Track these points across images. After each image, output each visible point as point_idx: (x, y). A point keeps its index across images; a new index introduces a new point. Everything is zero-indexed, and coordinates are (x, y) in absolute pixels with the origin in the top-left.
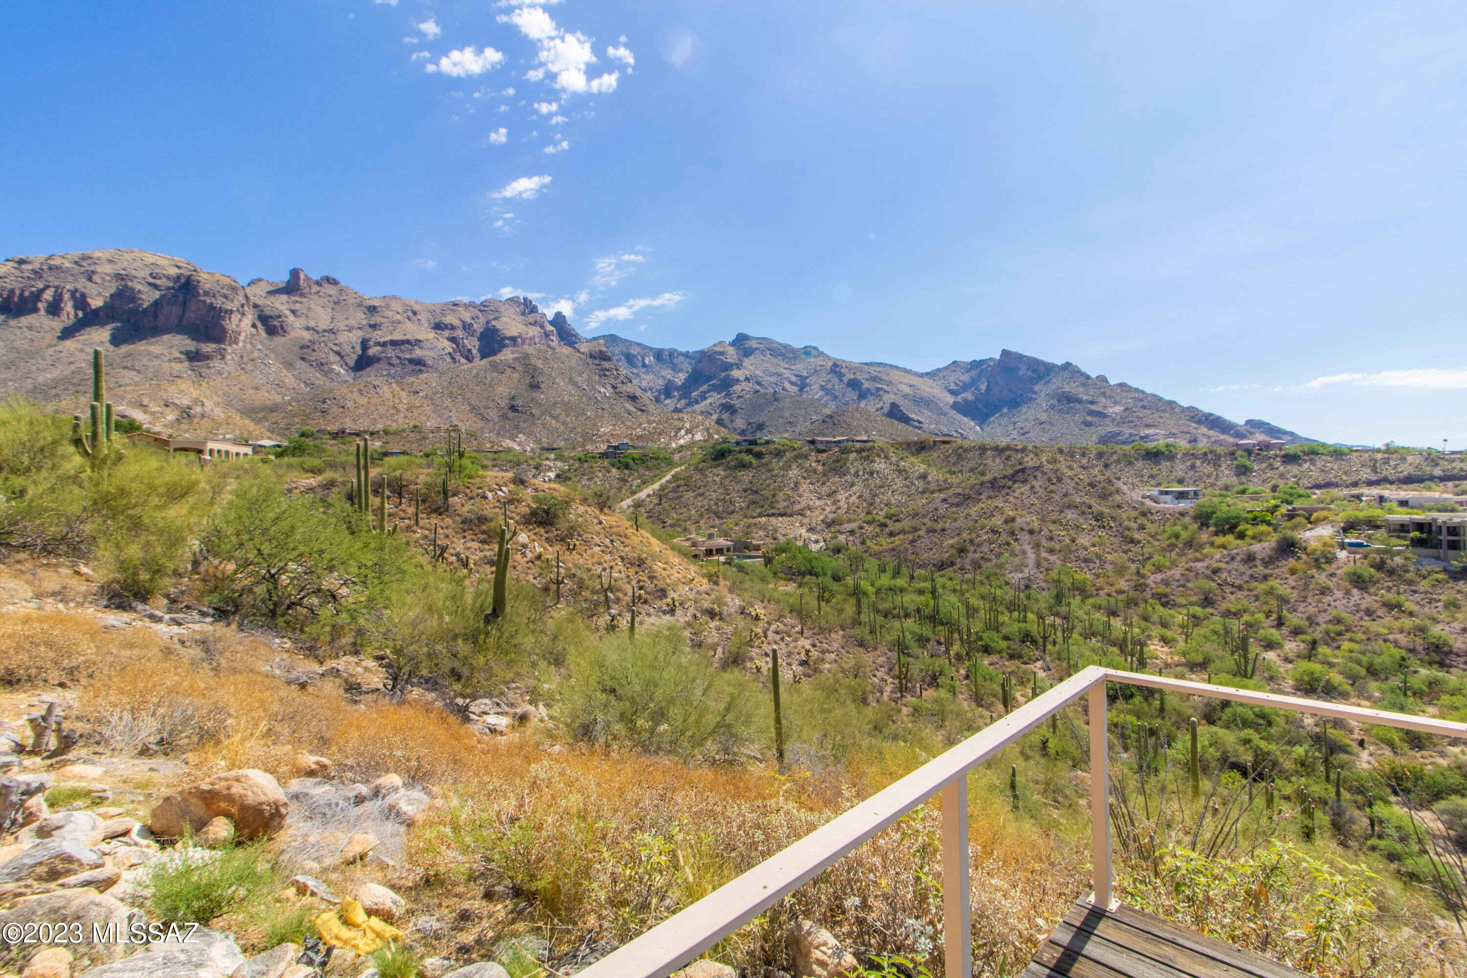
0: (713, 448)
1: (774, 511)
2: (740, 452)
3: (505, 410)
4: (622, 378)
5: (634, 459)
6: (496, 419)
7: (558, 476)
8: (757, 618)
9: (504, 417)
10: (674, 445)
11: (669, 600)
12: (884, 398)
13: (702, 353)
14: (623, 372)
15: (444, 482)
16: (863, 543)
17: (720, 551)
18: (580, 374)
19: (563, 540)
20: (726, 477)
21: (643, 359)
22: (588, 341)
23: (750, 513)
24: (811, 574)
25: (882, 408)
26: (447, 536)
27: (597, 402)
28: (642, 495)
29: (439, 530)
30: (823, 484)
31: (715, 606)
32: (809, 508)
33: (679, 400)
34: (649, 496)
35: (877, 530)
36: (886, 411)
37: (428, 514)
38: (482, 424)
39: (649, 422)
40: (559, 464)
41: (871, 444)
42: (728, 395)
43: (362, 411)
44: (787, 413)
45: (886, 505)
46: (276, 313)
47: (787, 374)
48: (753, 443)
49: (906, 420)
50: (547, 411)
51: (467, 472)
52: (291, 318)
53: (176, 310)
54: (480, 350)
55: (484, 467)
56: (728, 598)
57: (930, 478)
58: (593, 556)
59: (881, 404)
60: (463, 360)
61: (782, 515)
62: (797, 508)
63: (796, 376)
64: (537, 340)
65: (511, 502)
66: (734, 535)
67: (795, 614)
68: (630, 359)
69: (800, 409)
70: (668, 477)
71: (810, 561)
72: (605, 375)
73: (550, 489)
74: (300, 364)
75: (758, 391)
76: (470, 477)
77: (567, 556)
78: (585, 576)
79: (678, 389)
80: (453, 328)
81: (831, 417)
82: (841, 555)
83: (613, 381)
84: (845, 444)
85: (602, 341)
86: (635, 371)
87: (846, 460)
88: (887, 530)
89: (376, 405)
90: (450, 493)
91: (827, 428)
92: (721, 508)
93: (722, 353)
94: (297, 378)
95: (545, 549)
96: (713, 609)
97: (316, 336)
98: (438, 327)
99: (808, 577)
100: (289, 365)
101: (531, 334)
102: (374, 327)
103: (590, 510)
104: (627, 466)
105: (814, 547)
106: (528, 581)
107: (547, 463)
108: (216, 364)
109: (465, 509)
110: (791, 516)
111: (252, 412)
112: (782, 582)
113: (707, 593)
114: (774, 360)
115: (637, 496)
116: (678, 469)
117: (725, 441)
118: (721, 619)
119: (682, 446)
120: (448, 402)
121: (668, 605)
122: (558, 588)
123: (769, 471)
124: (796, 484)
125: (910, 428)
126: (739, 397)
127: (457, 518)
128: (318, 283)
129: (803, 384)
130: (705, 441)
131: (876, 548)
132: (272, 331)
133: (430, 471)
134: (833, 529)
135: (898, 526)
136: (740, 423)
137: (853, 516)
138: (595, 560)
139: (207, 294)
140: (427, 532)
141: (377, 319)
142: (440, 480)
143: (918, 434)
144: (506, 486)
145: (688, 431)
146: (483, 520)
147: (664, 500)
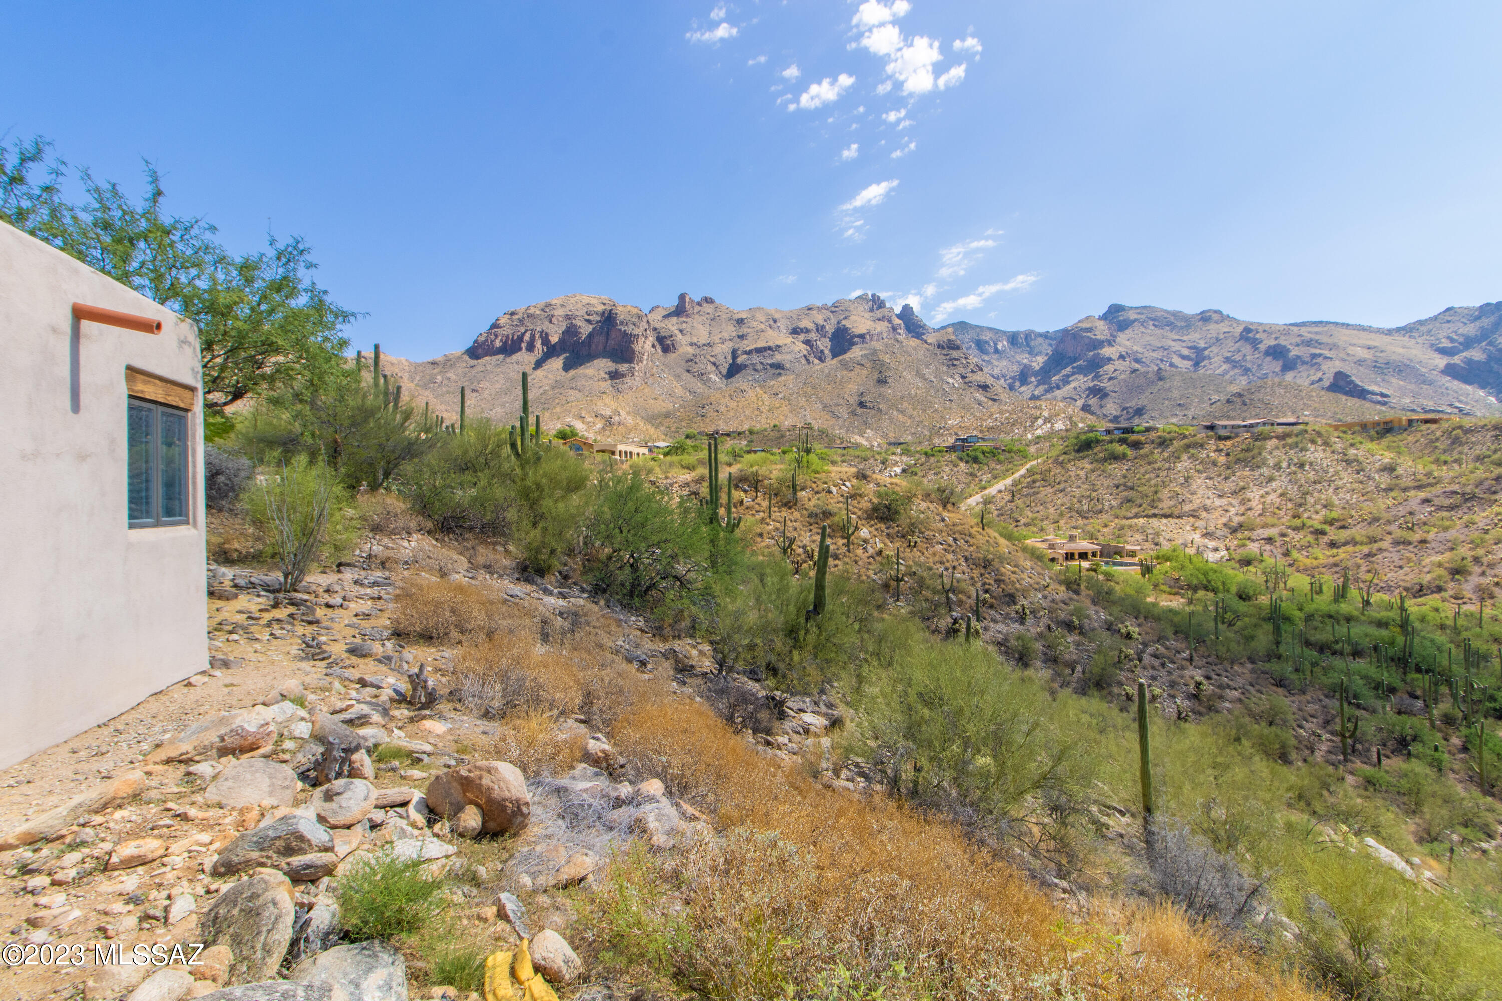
0: (1076, 438)
1: (1156, 511)
2: (1111, 442)
3: (855, 407)
4: (972, 367)
5: (983, 453)
6: (846, 416)
7: (904, 471)
8: (1128, 636)
9: (853, 413)
10: (1029, 436)
11: (1018, 607)
12: (1324, 367)
13: (1065, 332)
14: (973, 360)
15: (793, 477)
16: (1287, 554)
17: (1083, 556)
18: (927, 366)
19: (903, 536)
20: (1093, 471)
21: (996, 345)
22: (935, 331)
23: (1123, 512)
24: (1206, 588)
25: (1320, 380)
26: (795, 529)
27: (945, 393)
28: (992, 491)
29: (788, 523)
30: (1226, 479)
31: (1075, 619)
32: (1206, 509)
33: (1037, 387)
34: (1000, 492)
35: (1310, 538)
36: (1326, 384)
37: (779, 507)
38: (832, 421)
39: (1001, 413)
40: (905, 459)
41: (1301, 427)
42: (1097, 377)
43: (732, 414)
44: (1175, 394)
45: (1325, 506)
46: (669, 334)
47: (1176, 346)
48: (1129, 431)
49: (1361, 394)
50: (894, 406)
51: (813, 467)
52: (680, 336)
53: (602, 339)
54: (831, 351)
55: (833, 463)
56: (1092, 611)
57: (1400, 471)
58: (934, 554)
59: (1319, 375)
60: (816, 361)
61: (1166, 516)
62: (1187, 507)
63: (1190, 348)
64: (885, 335)
65: (853, 497)
66: (1101, 538)
67: (1181, 636)
68: (980, 345)
69: (1195, 388)
70: (1023, 472)
71: (1205, 574)
72: (954, 365)
73: (891, 484)
74: (687, 376)
75: (1135, 371)
76: (816, 472)
77: (908, 553)
78: (925, 574)
79: (1036, 374)
80: (807, 331)
81: (1240, 395)
82: (1251, 568)
83: (962, 371)
84: (1260, 428)
85: (950, 330)
86: (986, 358)
87: (1261, 449)
88: (1326, 539)
89: (743, 408)
90: (798, 488)
91: (1234, 410)
92: (1086, 507)
93: (1090, 330)
94: (684, 387)
95: (885, 545)
96: (1072, 621)
97: (698, 351)
98: (795, 331)
99: (1201, 593)
100: (678, 377)
101: (879, 330)
102: (741, 337)
103: (932, 507)
104: (976, 460)
105: (1212, 557)
106: (868, 577)
107: (894, 458)
108: (628, 380)
109: (811, 503)
110: (1179, 517)
111: (653, 419)
112: (1164, 596)
113: (1064, 602)
114: (1158, 332)
115: (986, 492)
116: (1034, 463)
117: (1091, 430)
118: (1081, 633)
119: (1039, 437)
120: (802, 401)
121: (1017, 612)
122: (898, 585)
123: (1149, 464)
124: (1187, 479)
125: (1368, 405)
126: (1111, 379)
127: (804, 512)
128: (699, 304)
129: (1198, 357)
130: (1067, 431)
131: (1308, 561)
132: (666, 350)
133: (782, 467)
134: (1239, 535)
135: (1344, 535)
136: (1112, 408)
137: (1270, 520)
138: (937, 558)
139: (622, 323)
140: (778, 524)
141: (745, 330)
142: (789, 475)
143: (1380, 413)
144: (849, 481)
145: (1047, 421)
146: (827, 514)
147: (1017, 496)
